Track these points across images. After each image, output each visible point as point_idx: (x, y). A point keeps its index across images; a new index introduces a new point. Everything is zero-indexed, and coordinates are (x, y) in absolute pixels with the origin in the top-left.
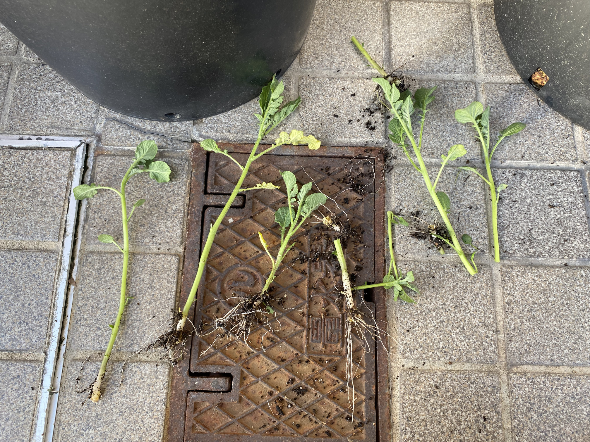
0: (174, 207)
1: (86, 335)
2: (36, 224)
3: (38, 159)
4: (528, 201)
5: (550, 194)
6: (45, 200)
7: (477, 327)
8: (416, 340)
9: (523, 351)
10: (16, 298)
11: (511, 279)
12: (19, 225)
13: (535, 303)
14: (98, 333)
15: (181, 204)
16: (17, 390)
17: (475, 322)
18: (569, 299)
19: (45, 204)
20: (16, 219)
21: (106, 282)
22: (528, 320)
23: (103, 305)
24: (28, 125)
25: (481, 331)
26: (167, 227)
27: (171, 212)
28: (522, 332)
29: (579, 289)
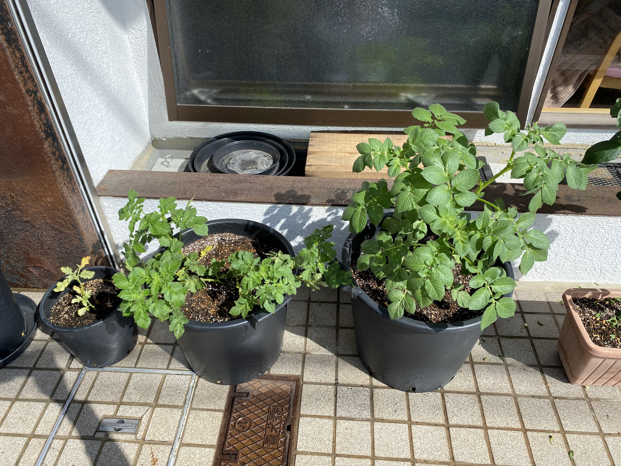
0: (223, 396)
1: (188, 438)
2: (176, 399)
3: (179, 378)
4: (349, 397)
6: (180, 392)
8: (303, 444)
11: (340, 425)
12: (170, 400)
13: (347, 433)
14: (192, 437)
15: (226, 395)
16: (162, 455)
17: (325, 439)
18: (360, 432)
20: (169, 397)
21: (197, 420)
22: (344, 439)
23: (194, 428)
25: (327, 442)
26: (220, 402)
28: (342, 443)
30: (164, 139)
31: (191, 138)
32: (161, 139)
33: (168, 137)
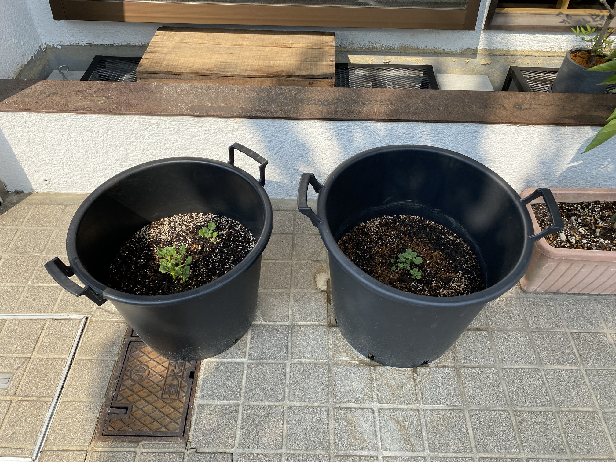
1: (71, 391)
2: (60, 348)
3: (66, 323)
5: (274, 334)
7: (233, 387)
8: (207, 392)
9: (250, 396)
10: (45, 377)
11: (251, 369)
12: (53, 348)
13: (259, 378)
14: (76, 391)
15: (121, 340)
16: (38, 412)
17: (233, 385)
18: (274, 376)
19: (65, 340)
20: (52, 346)
21: (83, 371)
22: (255, 384)
23: (80, 380)
24: (64, 310)
25: (235, 389)
26: (113, 349)
27: (116, 344)
28: (252, 389)
29: (279, 372)
31: (91, 45)
32: (55, 46)
33: (64, 44)
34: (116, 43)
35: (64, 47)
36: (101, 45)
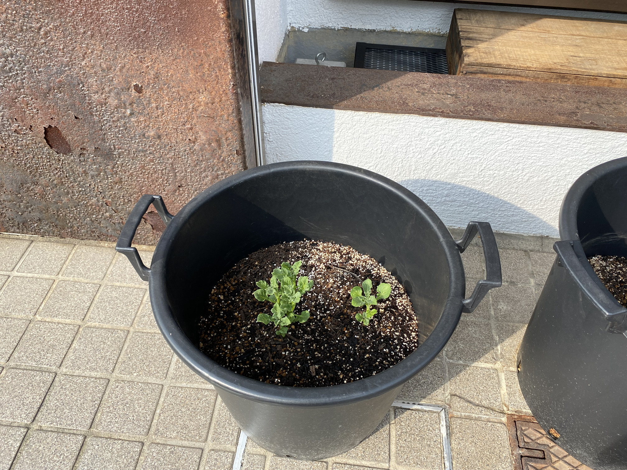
0: (504, 455)
2: (427, 458)
3: (419, 417)
6: (429, 443)
15: (507, 453)
19: (429, 446)
20: (414, 454)
24: (407, 394)
30: (306, 30)
31: (346, 30)
32: (301, 29)
33: (312, 27)
34: (378, 28)
35: (312, 31)
36: (359, 30)
